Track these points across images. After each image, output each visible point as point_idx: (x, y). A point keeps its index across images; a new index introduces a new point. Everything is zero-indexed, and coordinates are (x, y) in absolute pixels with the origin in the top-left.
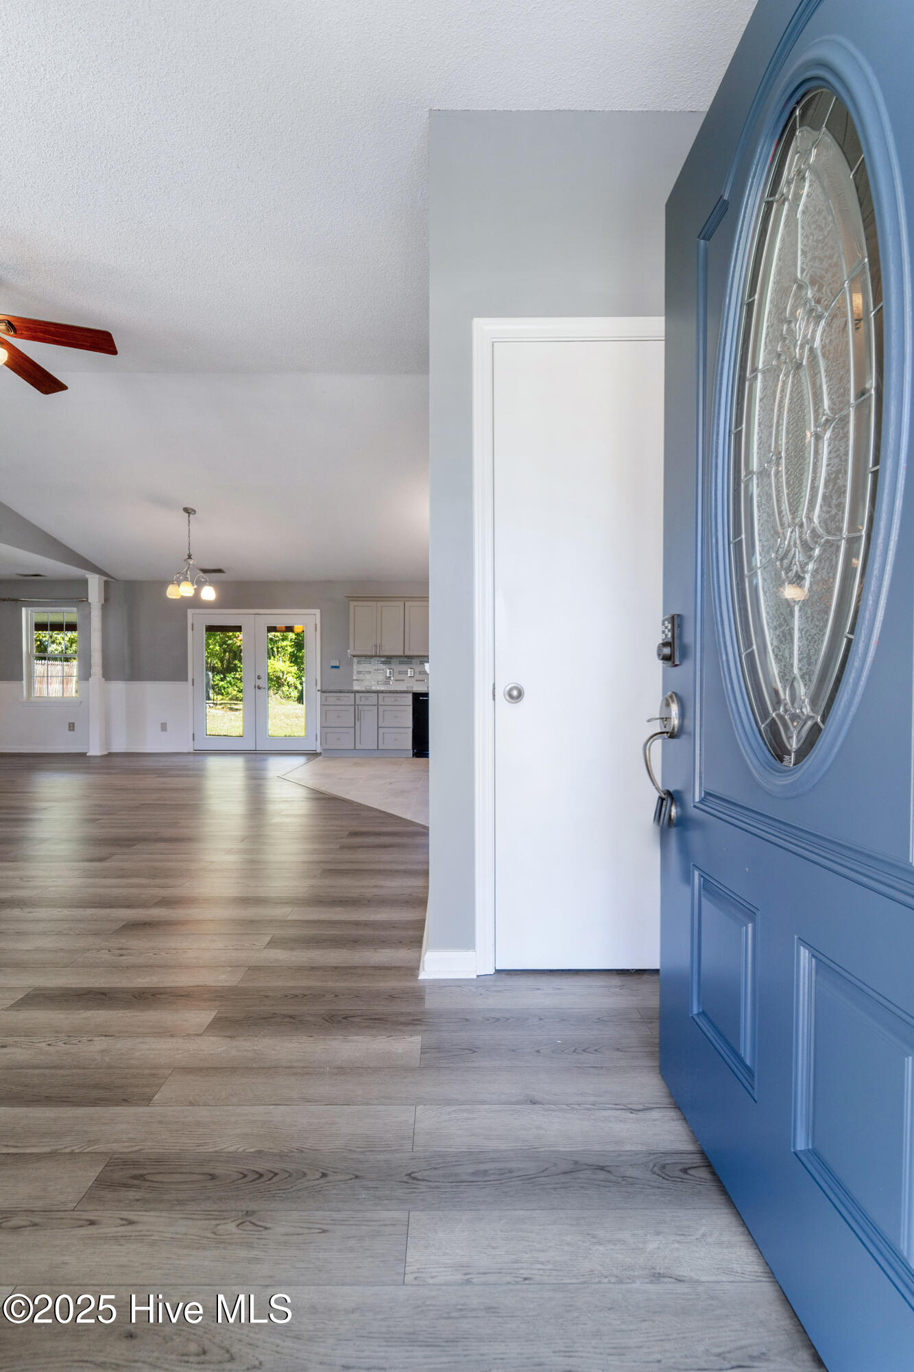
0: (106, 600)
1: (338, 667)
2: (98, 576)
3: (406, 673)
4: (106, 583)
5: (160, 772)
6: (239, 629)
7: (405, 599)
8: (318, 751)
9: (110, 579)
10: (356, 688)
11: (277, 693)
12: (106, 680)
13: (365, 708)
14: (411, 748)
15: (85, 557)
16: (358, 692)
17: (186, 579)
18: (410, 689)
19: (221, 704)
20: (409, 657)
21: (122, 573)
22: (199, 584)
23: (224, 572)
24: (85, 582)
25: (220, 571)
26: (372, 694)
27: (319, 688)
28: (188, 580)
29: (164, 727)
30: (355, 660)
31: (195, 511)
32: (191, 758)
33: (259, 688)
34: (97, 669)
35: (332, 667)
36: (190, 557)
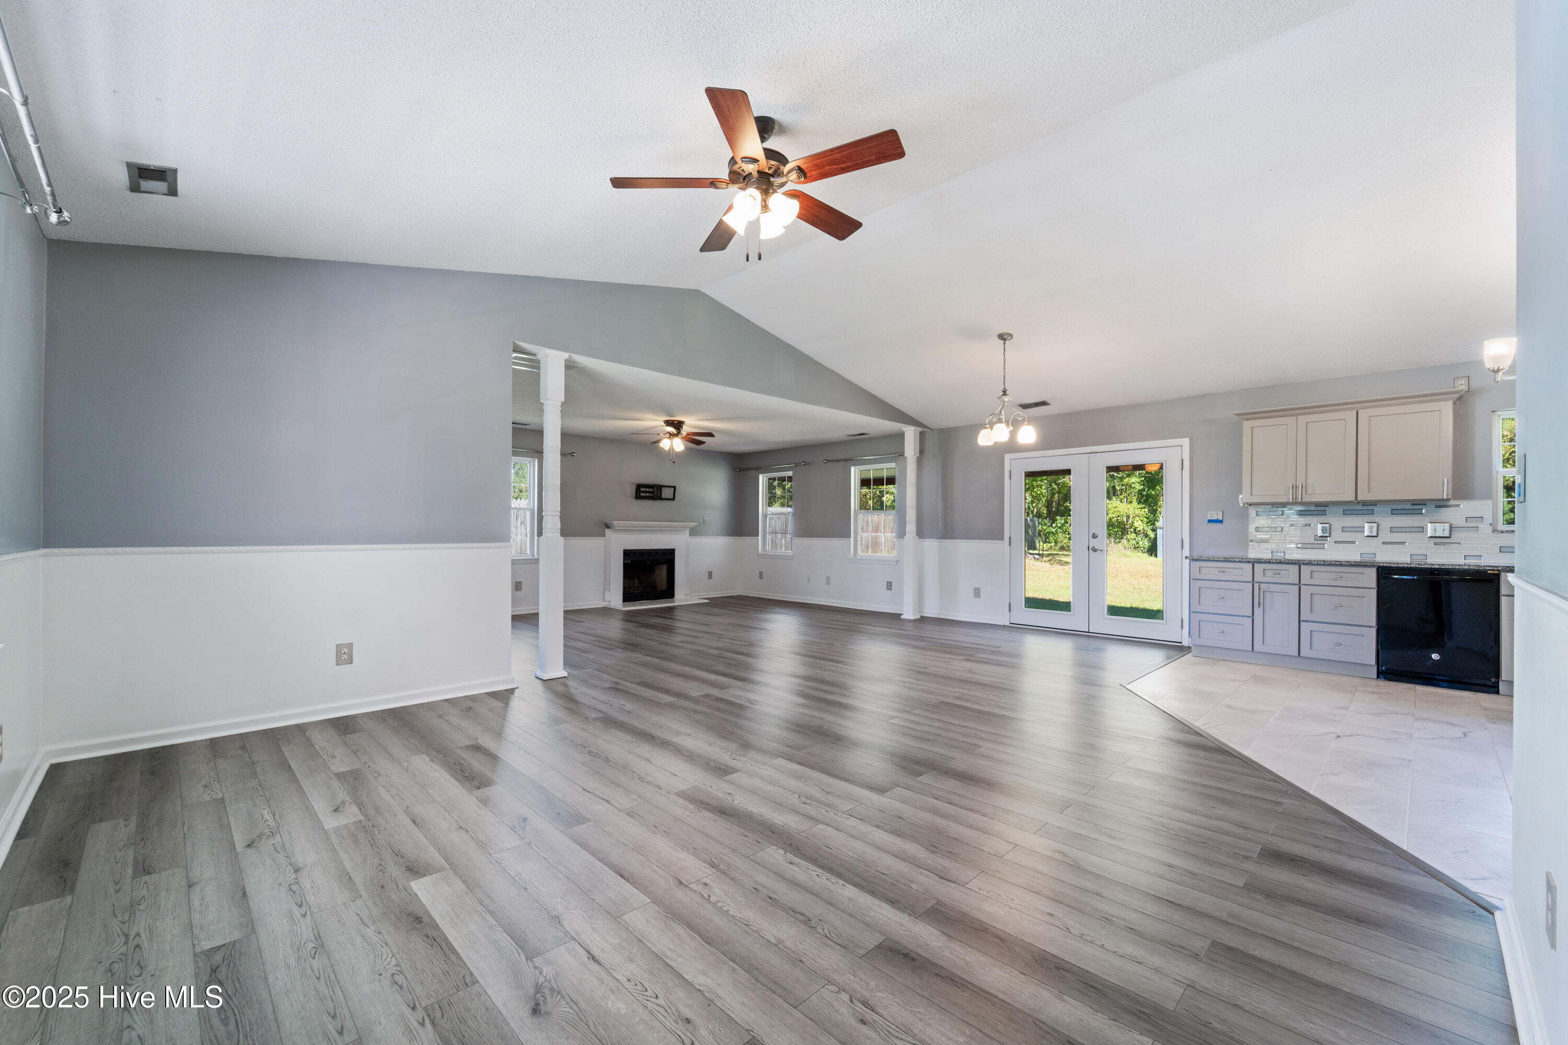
0: (921, 452)
1: (1221, 521)
2: (913, 428)
3: (1361, 529)
4: (922, 434)
5: (969, 653)
6: (1068, 472)
7: (1356, 406)
8: (1185, 644)
9: (926, 430)
10: (1253, 554)
11: (1119, 542)
12: (920, 538)
13: (1273, 588)
14: (1373, 661)
15: (901, 409)
16: (1260, 561)
17: (1000, 421)
18: (1367, 559)
19: (1048, 555)
20: (1365, 503)
21: (937, 421)
22: (1015, 424)
23: (1049, 404)
24: (901, 436)
25: (1043, 403)
26: (1290, 566)
27: (1186, 552)
28: (1002, 422)
29: (977, 593)
30: (1252, 512)
31: (1011, 335)
32: (1005, 635)
33: (1095, 550)
34: (911, 527)
35: (1210, 521)
36: (1005, 393)
